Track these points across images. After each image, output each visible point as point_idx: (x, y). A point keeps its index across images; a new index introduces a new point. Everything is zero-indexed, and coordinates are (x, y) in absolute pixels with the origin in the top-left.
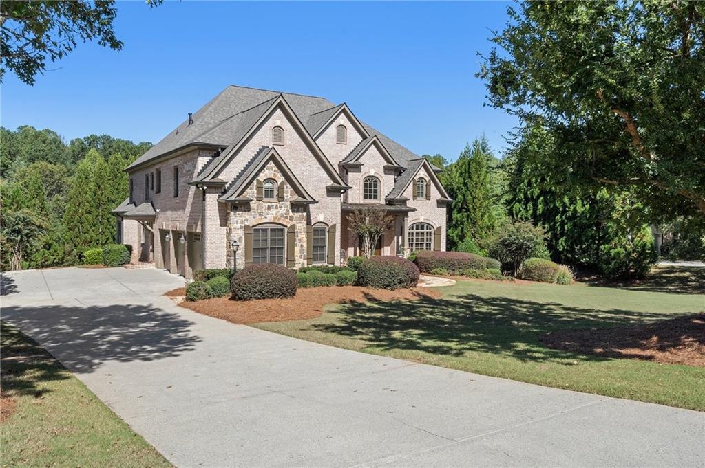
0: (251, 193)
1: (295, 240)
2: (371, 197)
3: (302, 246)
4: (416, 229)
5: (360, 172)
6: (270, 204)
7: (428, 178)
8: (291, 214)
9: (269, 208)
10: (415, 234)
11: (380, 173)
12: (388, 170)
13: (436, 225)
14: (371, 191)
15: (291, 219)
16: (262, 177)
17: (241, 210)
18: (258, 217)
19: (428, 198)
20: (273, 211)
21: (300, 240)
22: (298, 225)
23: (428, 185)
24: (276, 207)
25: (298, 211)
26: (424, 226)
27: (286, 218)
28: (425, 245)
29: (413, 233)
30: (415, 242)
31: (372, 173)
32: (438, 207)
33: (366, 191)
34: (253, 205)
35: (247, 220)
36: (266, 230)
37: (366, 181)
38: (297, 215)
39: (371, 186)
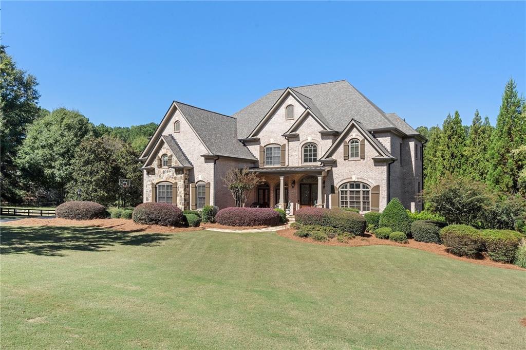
0: (155, 164)
1: (177, 192)
2: (310, 161)
3: (181, 196)
4: (350, 188)
5: (299, 140)
6: (164, 170)
7: (361, 138)
8: (175, 175)
9: (164, 172)
10: (348, 193)
11: (318, 139)
12: (324, 135)
13: (372, 183)
14: (310, 155)
15: (175, 178)
16: (160, 154)
17: (151, 174)
18: (158, 178)
19: (363, 158)
20: (166, 174)
21: (180, 193)
22: (179, 183)
23: (363, 145)
24: (168, 172)
25: (179, 174)
26: (360, 185)
27: (173, 178)
28: (361, 203)
29: (346, 192)
30: (348, 200)
31: (309, 140)
32: (375, 166)
33: (306, 156)
34: (156, 171)
35: (153, 180)
36: (164, 186)
37: (306, 147)
38: (179, 176)
39: (310, 150)
